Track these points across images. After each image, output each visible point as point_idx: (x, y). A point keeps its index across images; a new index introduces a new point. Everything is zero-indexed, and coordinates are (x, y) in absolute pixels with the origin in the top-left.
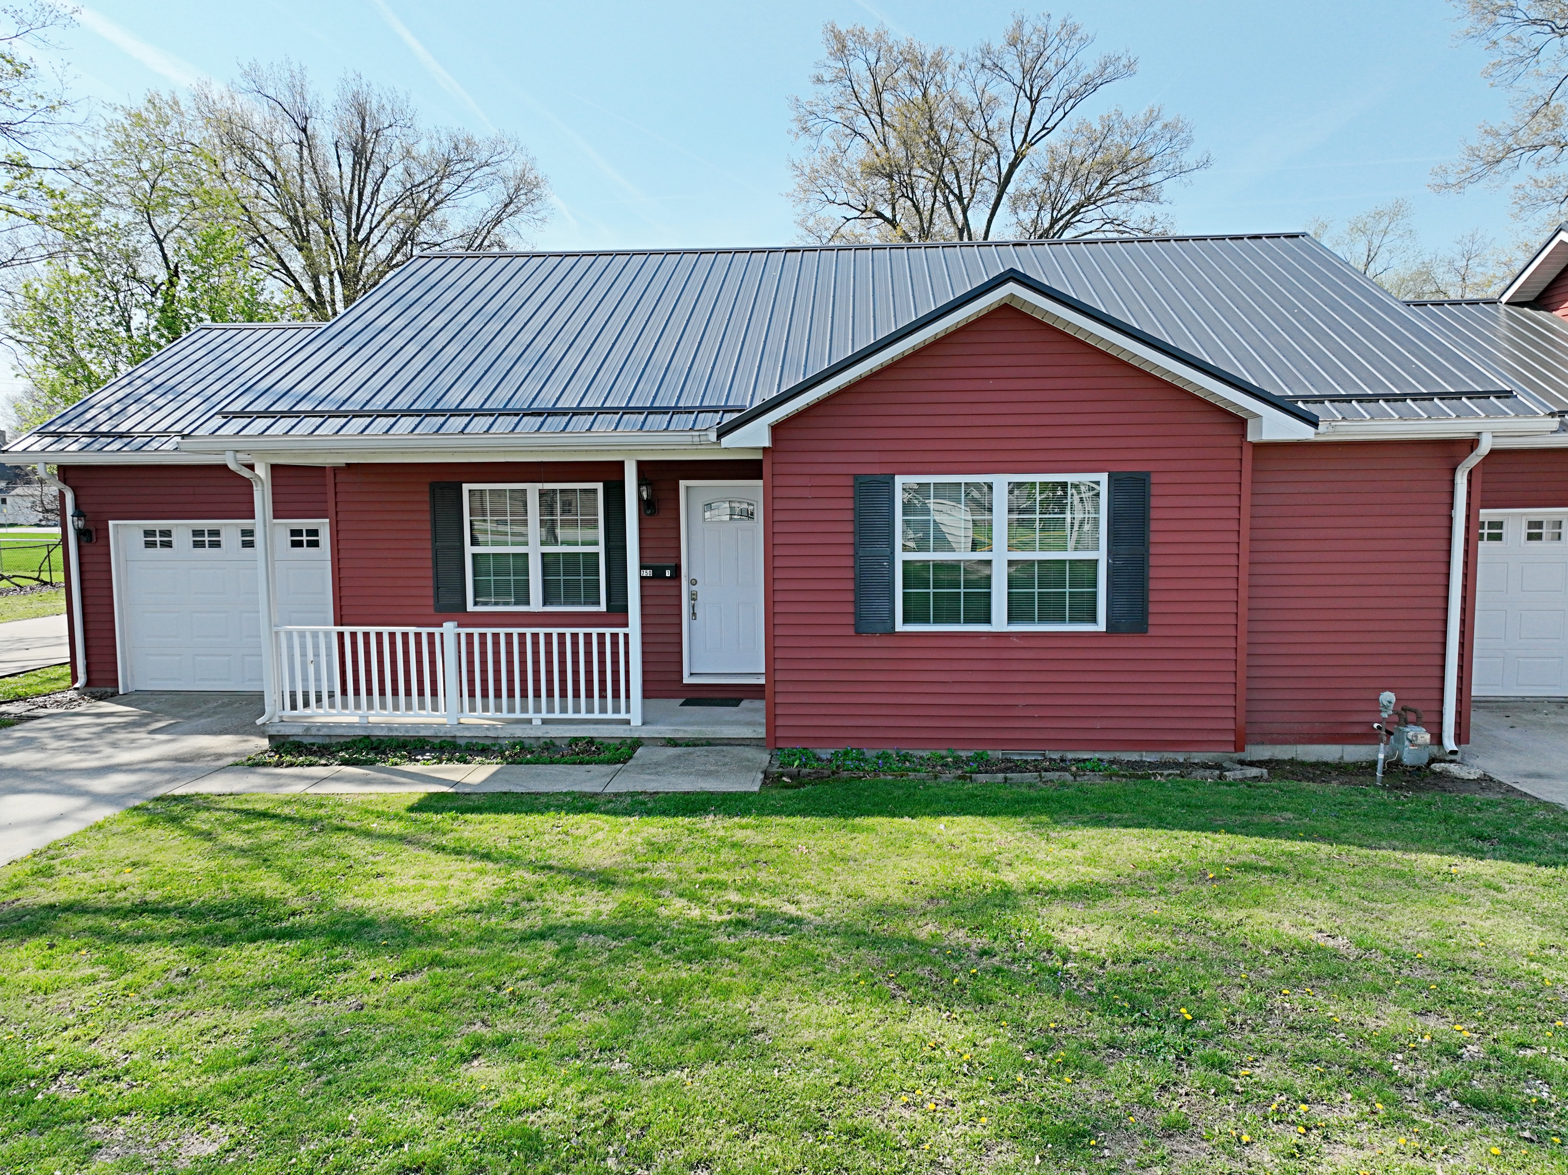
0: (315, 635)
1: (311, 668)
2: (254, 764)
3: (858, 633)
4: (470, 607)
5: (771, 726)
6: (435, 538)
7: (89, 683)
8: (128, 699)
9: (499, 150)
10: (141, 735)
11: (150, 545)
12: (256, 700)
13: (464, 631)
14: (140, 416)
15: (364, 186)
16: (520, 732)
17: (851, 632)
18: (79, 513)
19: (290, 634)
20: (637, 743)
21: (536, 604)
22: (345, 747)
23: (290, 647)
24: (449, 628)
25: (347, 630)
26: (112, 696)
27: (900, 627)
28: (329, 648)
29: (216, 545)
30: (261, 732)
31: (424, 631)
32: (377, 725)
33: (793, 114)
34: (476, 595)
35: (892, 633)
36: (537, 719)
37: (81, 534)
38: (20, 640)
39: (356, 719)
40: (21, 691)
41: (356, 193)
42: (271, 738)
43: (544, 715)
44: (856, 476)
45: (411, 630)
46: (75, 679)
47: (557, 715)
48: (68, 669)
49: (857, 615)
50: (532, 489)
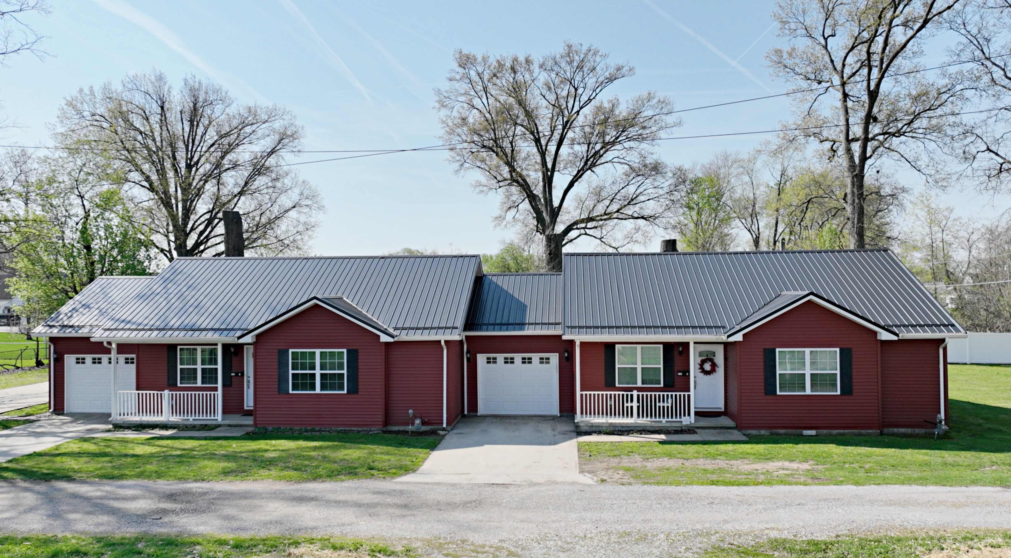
0: (131, 394)
1: (126, 404)
2: (109, 431)
3: (279, 394)
4: (179, 385)
5: (255, 421)
6: (168, 362)
7: (55, 410)
8: (67, 415)
9: (273, 114)
10: (74, 424)
11: (78, 363)
12: (109, 415)
13: (171, 393)
14: (78, 318)
15: (196, 135)
16: (186, 423)
17: (277, 393)
18: (55, 352)
19: (120, 393)
20: (220, 426)
21: (199, 384)
22: (134, 427)
23: (120, 398)
24: (166, 392)
25: (140, 392)
26: (63, 414)
27: (291, 392)
28: (135, 398)
30: (109, 423)
31: (159, 393)
32: (144, 421)
33: (437, 98)
34: (181, 380)
35: (289, 394)
37: (55, 360)
38: (22, 395)
40: (31, 413)
41: (191, 141)
42: (113, 424)
44: (279, 350)
45: (156, 392)
46: (50, 408)
47: (197, 418)
48: (48, 405)
49: (279, 389)
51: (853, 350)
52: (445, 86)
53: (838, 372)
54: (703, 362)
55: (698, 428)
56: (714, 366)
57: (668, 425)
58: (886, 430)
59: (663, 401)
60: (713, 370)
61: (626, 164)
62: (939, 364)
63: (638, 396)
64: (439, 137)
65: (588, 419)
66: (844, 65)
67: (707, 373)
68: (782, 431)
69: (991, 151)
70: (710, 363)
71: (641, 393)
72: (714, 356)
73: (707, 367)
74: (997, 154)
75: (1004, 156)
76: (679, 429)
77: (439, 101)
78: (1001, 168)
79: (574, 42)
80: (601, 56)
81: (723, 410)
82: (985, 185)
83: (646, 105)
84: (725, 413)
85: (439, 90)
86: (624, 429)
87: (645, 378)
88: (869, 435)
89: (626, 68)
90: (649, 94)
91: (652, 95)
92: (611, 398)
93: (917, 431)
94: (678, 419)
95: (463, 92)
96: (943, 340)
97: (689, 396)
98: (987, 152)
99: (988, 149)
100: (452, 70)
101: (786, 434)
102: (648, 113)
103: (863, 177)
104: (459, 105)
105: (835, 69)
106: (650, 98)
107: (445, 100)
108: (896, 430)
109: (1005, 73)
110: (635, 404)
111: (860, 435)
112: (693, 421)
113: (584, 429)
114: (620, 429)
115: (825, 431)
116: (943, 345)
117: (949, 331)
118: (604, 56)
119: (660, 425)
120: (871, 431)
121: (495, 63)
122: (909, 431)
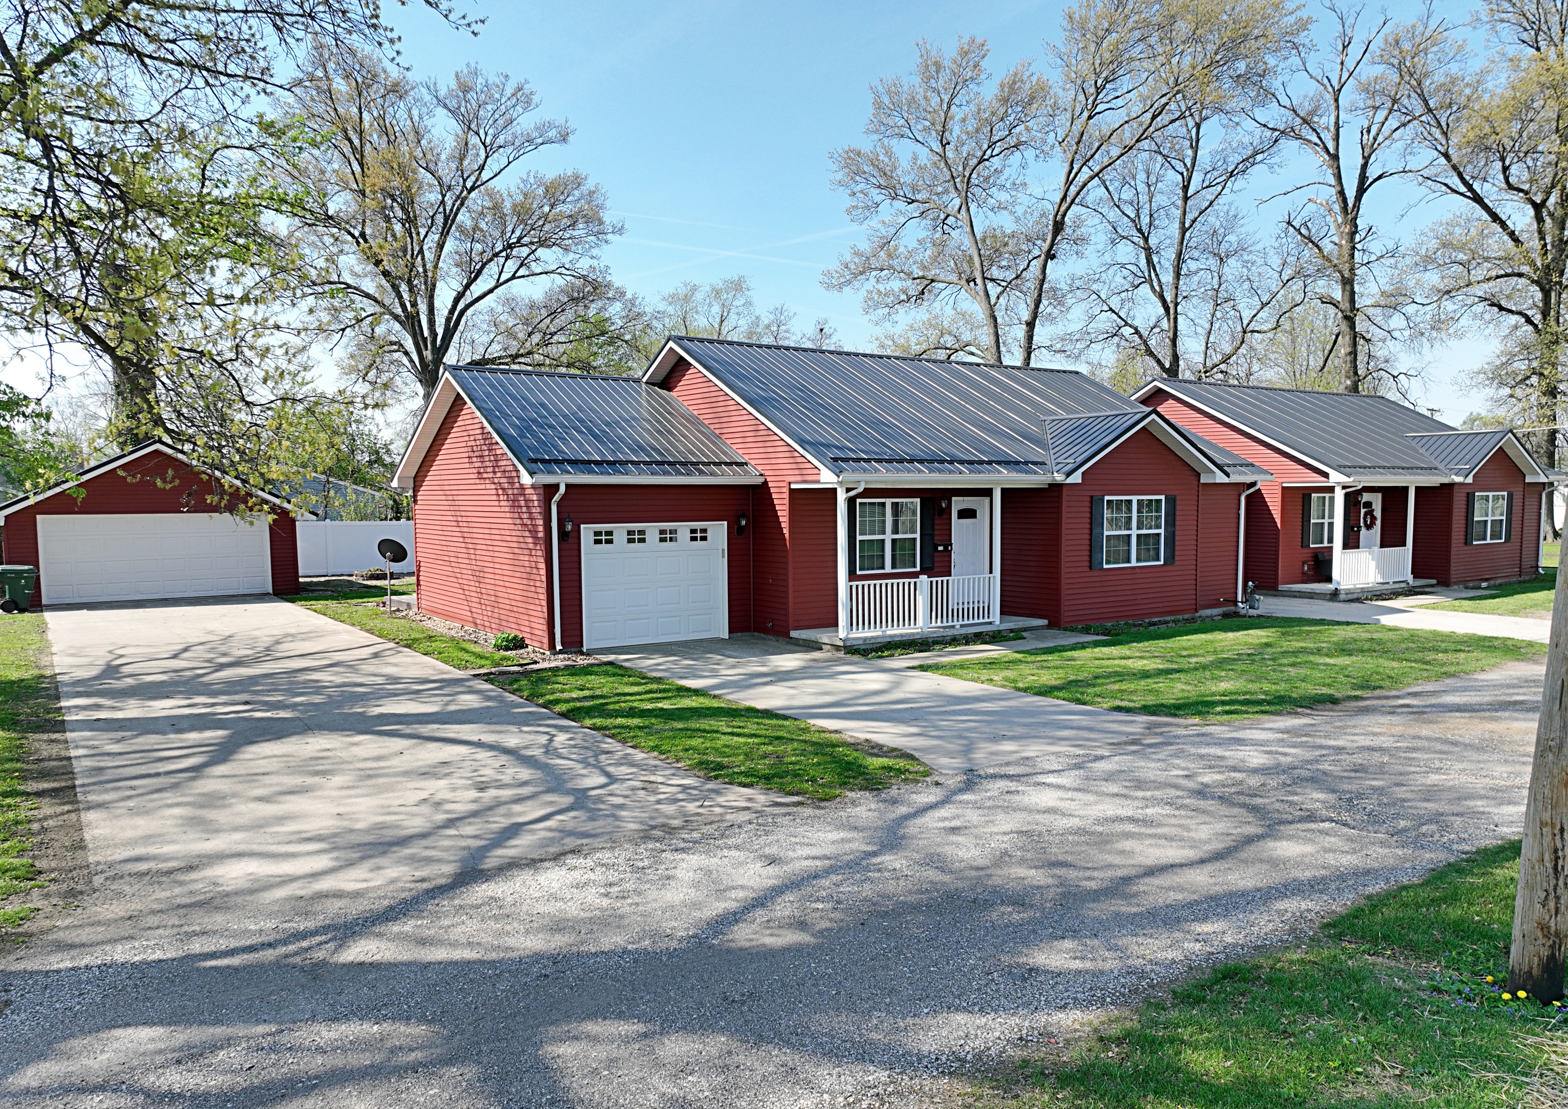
29: (642, 540)
36: (957, 624)
39: (880, 633)
43: (961, 622)
50: (889, 502)
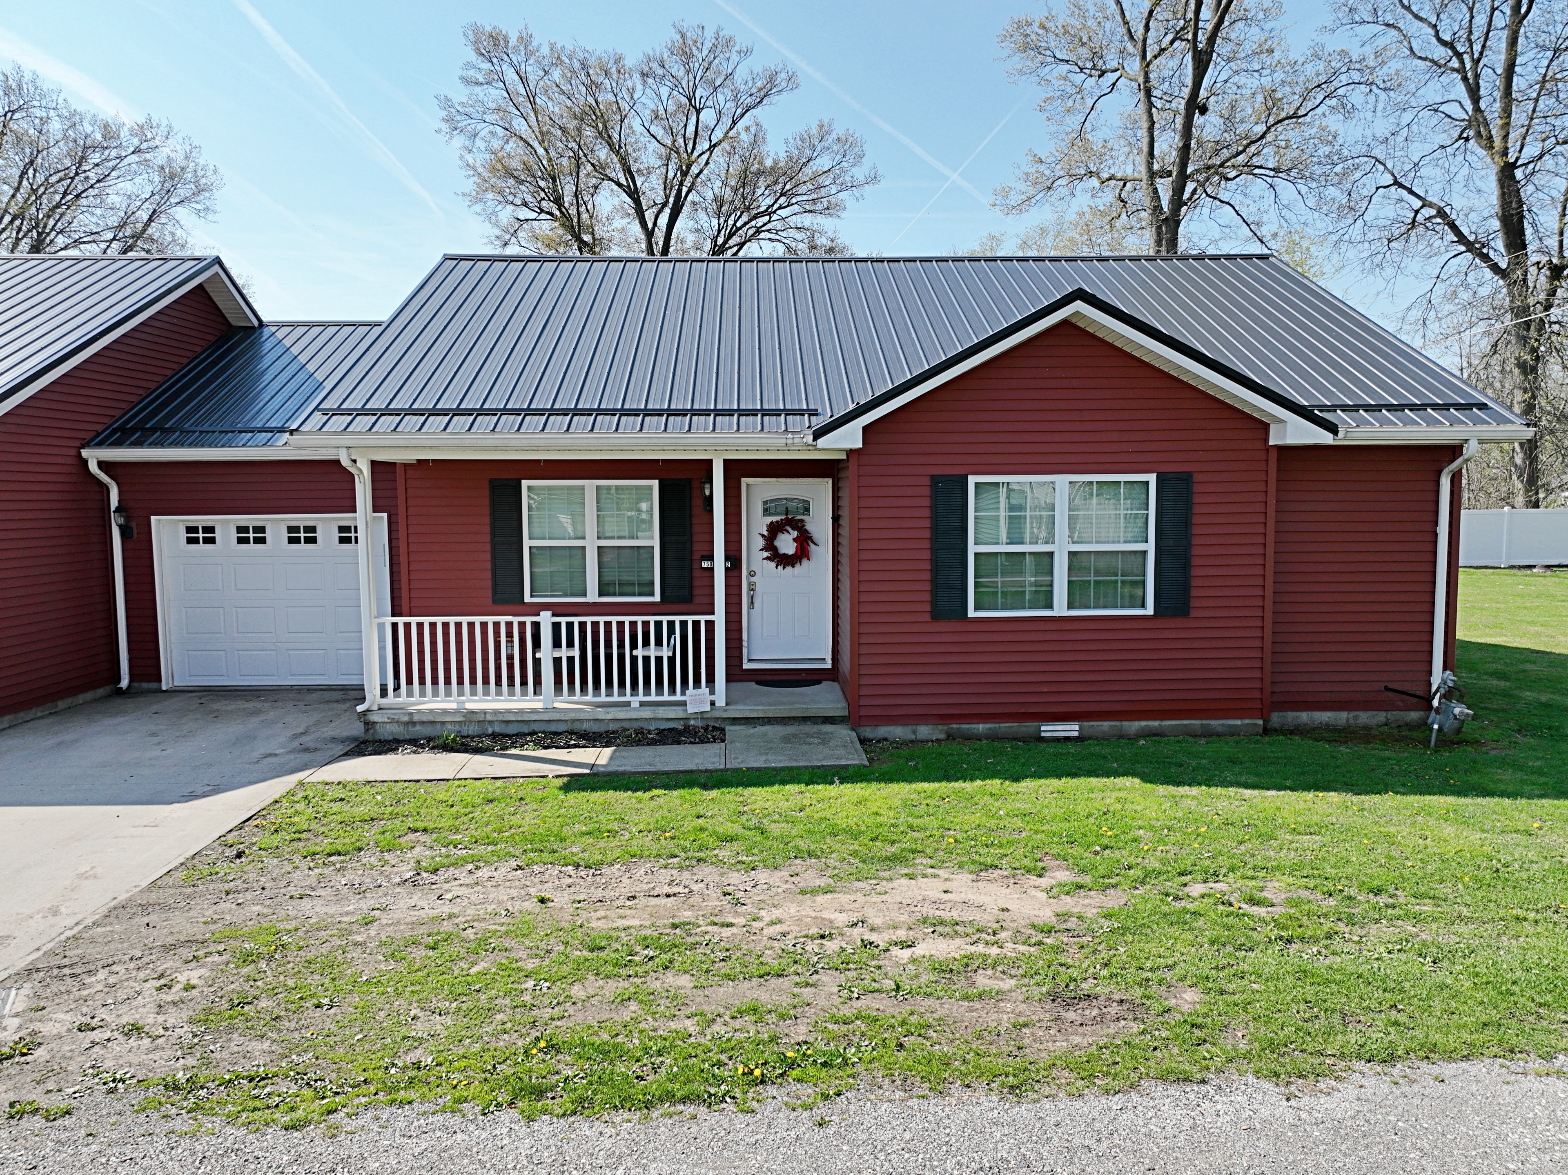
51: (1197, 478)
52: (460, 94)
53: (1150, 547)
54: (775, 530)
55: (735, 721)
56: (805, 540)
57: (647, 713)
58: (1276, 718)
59: (659, 643)
60: (802, 554)
61: (780, 241)
62: (1436, 523)
63: (556, 627)
64: (464, 195)
65: (403, 699)
66: (1147, 28)
67: (784, 561)
68: (981, 727)
69: (1401, 186)
70: (795, 534)
71: (563, 620)
72: (807, 510)
73: (787, 544)
74: (1411, 192)
75: (1422, 194)
76: (679, 726)
77: (448, 120)
78: (1414, 221)
79: (690, 23)
80: (739, 52)
81: (828, 665)
82: (1380, 257)
83: (819, 148)
84: (832, 674)
85: (447, 99)
86: (512, 729)
87: (607, 578)
88: (1233, 732)
89: (783, 75)
90: (821, 126)
91: (826, 128)
92: (509, 635)
93: (1364, 718)
94: (678, 697)
95: (493, 106)
96: (1454, 451)
97: (710, 625)
98: (1393, 188)
99: (1396, 183)
100: (469, 65)
101: (993, 737)
102: (823, 162)
103: (1178, 223)
104: (487, 130)
105: (1131, 37)
106: (823, 132)
107: (458, 118)
108: (1304, 717)
109: (1437, 32)
110: (546, 653)
111: (1208, 734)
112: (721, 702)
113: (387, 731)
114: (498, 729)
115: (1106, 725)
116: (1454, 466)
117: (1477, 421)
118: (746, 53)
119: (621, 714)
120: (1238, 722)
121: (545, 51)
122: (1342, 717)
